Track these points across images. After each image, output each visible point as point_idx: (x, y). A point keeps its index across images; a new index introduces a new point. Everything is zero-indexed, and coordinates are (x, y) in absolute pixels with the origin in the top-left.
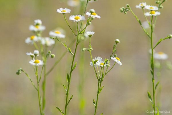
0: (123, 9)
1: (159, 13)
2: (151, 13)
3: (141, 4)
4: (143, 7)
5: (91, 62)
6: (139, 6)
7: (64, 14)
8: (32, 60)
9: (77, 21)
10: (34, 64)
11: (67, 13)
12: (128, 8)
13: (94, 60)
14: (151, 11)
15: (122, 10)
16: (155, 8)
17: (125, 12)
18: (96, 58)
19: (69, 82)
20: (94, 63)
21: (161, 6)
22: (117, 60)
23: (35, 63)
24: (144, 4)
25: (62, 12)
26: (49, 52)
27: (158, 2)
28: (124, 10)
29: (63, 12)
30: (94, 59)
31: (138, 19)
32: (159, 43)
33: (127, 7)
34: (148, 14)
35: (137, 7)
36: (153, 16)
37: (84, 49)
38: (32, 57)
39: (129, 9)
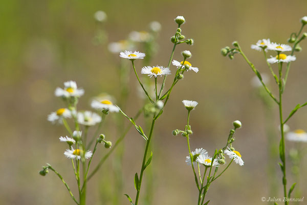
0: (228, 50)
1: (293, 58)
2: (278, 58)
3: (260, 41)
4: (264, 48)
5: (188, 158)
6: (257, 47)
7: (132, 60)
8: (69, 151)
9: (155, 75)
10: (73, 156)
11: (139, 60)
12: (236, 48)
13: (193, 154)
14: (279, 52)
15: (225, 51)
16: (285, 48)
17: (230, 56)
18: (197, 150)
19: (138, 189)
20: (193, 158)
21: (298, 47)
22: (235, 156)
23: (74, 154)
24: (267, 42)
25: (129, 56)
26: (102, 137)
27: (293, 39)
28: (228, 52)
29: (132, 58)
30: (194, 151)
31: (255, 70)
32: (294, 112)
33: (234, 47)
34: (273, 60)
35: (253, 47)
36: (282, 63)
37: (177, 132)
38: (70, 144)
39: (239, 50)
